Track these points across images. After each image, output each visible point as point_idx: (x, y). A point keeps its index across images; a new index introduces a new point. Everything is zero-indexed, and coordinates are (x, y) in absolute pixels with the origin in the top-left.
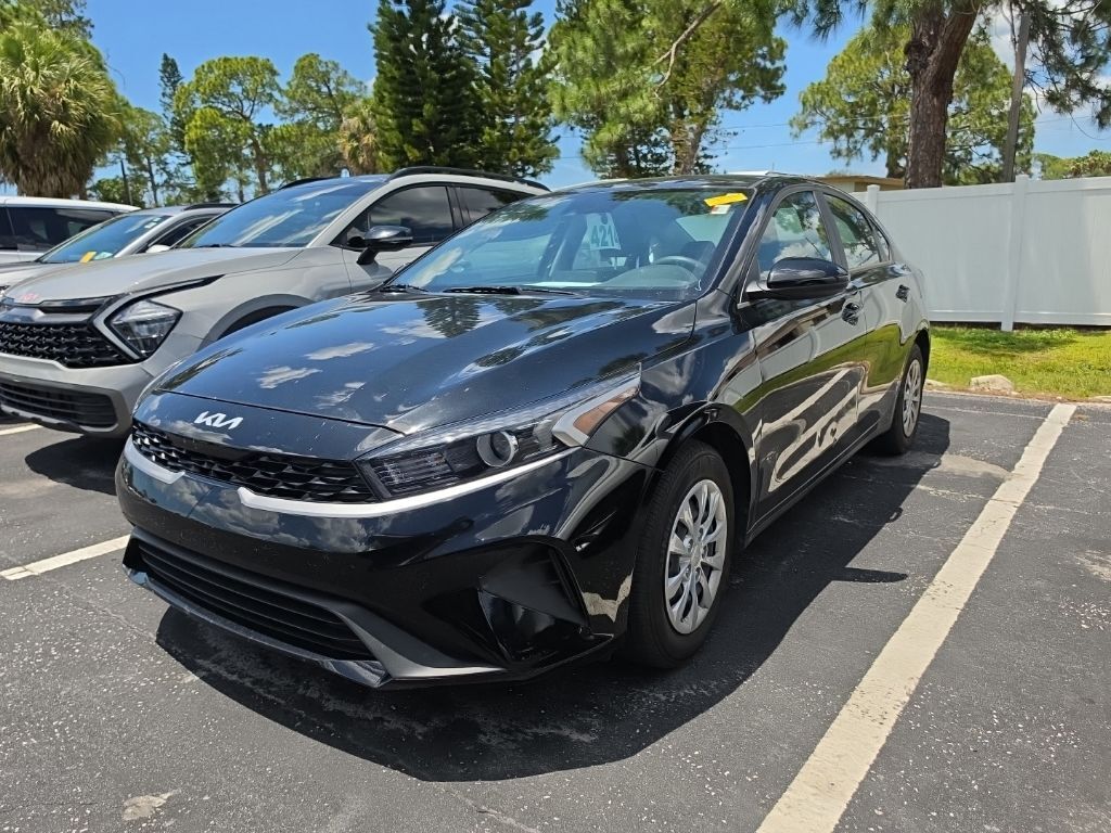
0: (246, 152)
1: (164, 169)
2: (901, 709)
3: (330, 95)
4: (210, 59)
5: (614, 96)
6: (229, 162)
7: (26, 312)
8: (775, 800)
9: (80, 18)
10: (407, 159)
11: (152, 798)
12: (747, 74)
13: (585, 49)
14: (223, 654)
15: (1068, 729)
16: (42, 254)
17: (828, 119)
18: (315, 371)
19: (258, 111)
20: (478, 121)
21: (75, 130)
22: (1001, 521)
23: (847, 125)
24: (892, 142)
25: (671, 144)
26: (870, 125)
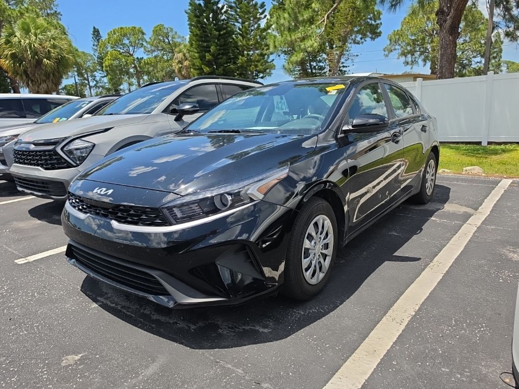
0: (132, 70)
1: (94, 79)
2: (410, 318)
3: (169, 43)
4: (114, 28)
5: (298, 40)
6: (123, 75)
7: (27, 146)
8: (348, 358)
9: (56, 12)
10: (203, 71)
11: (74, 356)
12: (363, 27)
13: (284, 18)
14: (109, 295)
15: (486, 326)
16: (37, 119)
17: (402, 47)
18: (155, 168)
19: (136, 51)
20: (236, 53)
21: (53, 63)
22: (469, 234)
23: (411, 50)
24: (433, 58)
25: (327, 61)
26: (422, 50)
